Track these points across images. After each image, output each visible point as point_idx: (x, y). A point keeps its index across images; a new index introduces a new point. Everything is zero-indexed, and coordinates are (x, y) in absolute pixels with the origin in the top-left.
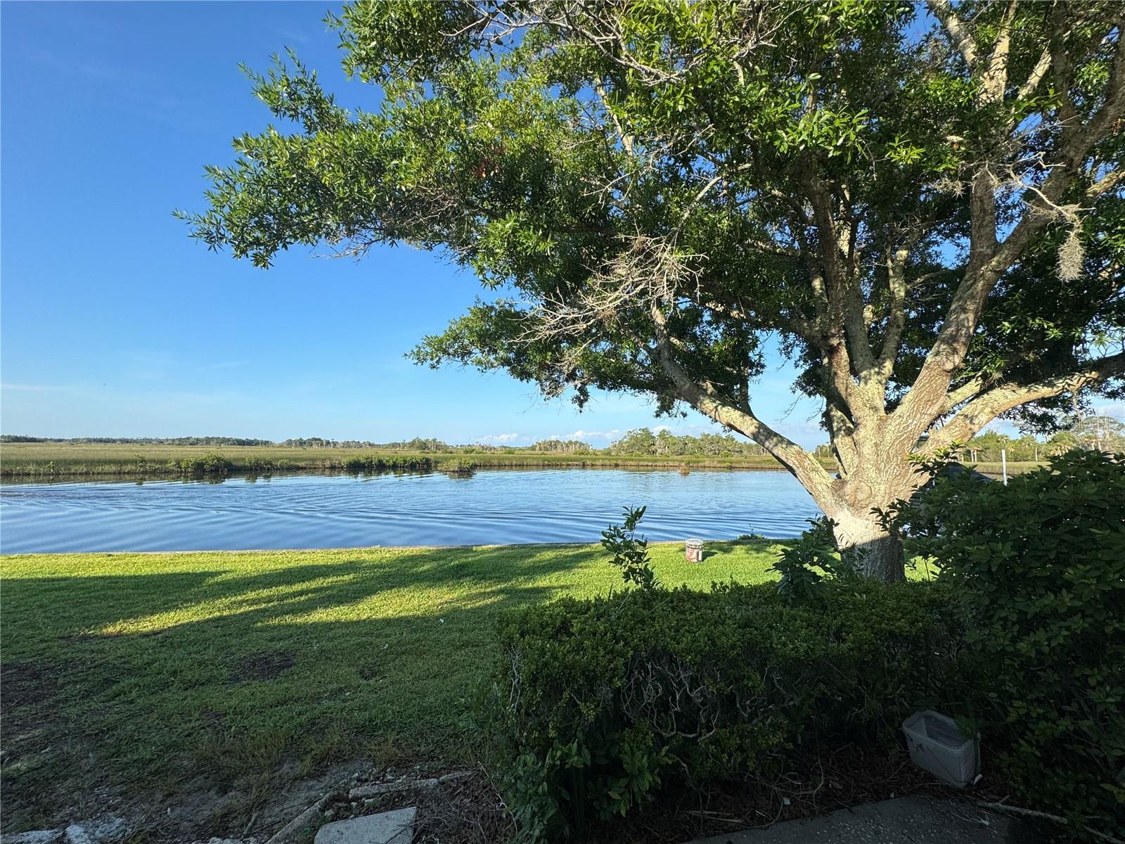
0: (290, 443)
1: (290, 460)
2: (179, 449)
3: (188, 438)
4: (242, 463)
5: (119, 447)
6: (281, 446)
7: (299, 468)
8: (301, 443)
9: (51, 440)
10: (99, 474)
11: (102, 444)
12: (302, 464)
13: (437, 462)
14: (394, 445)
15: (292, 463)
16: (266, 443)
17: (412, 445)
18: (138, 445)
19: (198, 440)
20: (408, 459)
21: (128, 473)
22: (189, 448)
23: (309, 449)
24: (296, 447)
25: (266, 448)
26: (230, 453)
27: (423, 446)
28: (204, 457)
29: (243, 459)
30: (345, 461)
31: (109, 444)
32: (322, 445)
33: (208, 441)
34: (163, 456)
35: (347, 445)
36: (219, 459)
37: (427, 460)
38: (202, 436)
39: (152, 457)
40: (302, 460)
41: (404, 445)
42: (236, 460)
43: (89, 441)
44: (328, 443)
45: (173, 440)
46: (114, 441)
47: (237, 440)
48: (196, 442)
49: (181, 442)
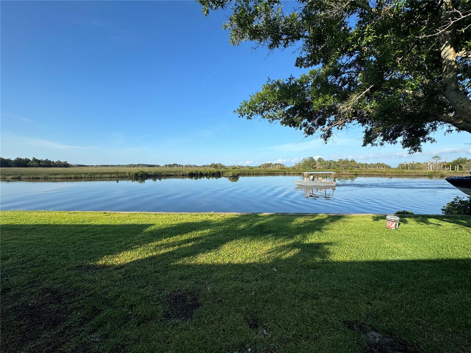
0: (166, 166)
1: (168, 172)
2: (130, 168)
3: (132, 165)
4: (151, 174)
5: (110, 168)
6: (163, 167)
7: (171, 175)
8: (170, 166)
9: (90, 166)
10: (104, 178)
11: (105, 167)
12: (172, 174)
13: (223, 173)
14: (204, 166)
15: (168, 173)
16: (158, 166)
17: (211, 166)
18: (116, 167)
19: (135, 165)
20: (211, 172)
21: (113, 177)
22: (132, 168)
23: (173, 168)
24: (168, 167)
25: (158, 168)
26: (146, 170)
27: (216, 166)
28: (138, 171)
29: (151, 172)
30: (187, 172)
31: (107, 167)
32: (178, 166)
33: (139, 165)
34: (124, 171)
35: (187, 166)
36: (143, 172)
37: (219, 172)
38: (137, 164)
39: (121, 171)
40: (172, 172)
41: (208, 166)
42: (149, 172)
43: (101, 166)
44: (180, 166)
45: (127, 165)
46: (109, 166)
47: (148, 165)
48: (134, 166)
49: (130, 166)
